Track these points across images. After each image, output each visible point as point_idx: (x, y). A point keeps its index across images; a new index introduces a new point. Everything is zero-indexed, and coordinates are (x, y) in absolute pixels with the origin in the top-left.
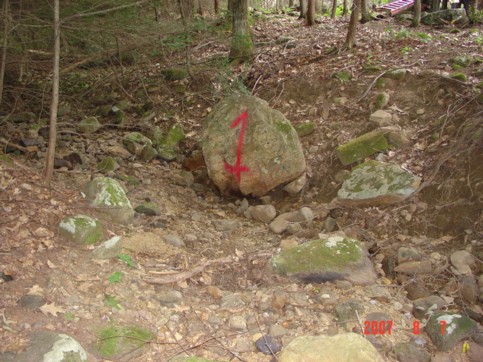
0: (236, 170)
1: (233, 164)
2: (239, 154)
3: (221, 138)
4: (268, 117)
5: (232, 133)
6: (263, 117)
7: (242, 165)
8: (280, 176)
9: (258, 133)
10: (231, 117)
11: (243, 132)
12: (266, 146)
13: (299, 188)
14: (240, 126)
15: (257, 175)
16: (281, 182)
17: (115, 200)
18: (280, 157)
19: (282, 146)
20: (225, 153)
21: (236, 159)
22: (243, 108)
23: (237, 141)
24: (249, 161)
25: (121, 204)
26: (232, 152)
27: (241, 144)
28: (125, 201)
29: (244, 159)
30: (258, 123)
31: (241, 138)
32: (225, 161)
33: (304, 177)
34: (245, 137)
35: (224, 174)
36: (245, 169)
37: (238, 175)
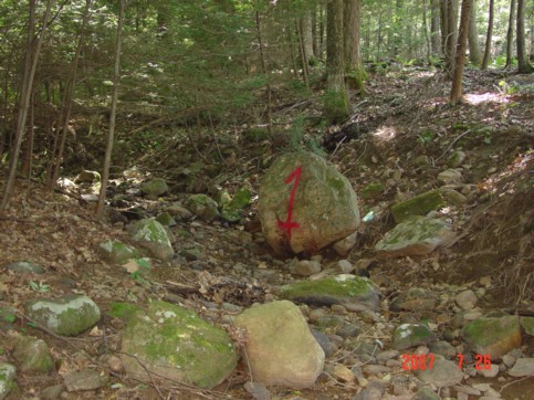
0: (287, 226)
1: (285, 220)
2: (290, 209)
3: (275, 194)
4: (322, 173)
5: (285, 189)
6: (316, 172)
7: (292, 221)
8: (329, 233)
9: (310, 188)
10: (286, 173)
11: (295, 188)
12: (316, 201)
13: (348, 246)
14: (293, 182)
15: (307, 233)
16: (330, 239)
17: (155, 237)
18: (329, 213)
19: (332, 202)
20: (277, 209)
21: (287, 215)
22: (297, 163)
23: (289, 196)
24: (299, 217)
25: (160, 241)
26: (284, 208)
27: (292, 199)
28: (165, 239)
29: (295, 214)
30: (311, 178)
31: (293, 194)
32: (277, 218)
33: (354, 235)
34: (297, 193)
35: (277, 232)
36: (295, 225)
37: (289, 231)
